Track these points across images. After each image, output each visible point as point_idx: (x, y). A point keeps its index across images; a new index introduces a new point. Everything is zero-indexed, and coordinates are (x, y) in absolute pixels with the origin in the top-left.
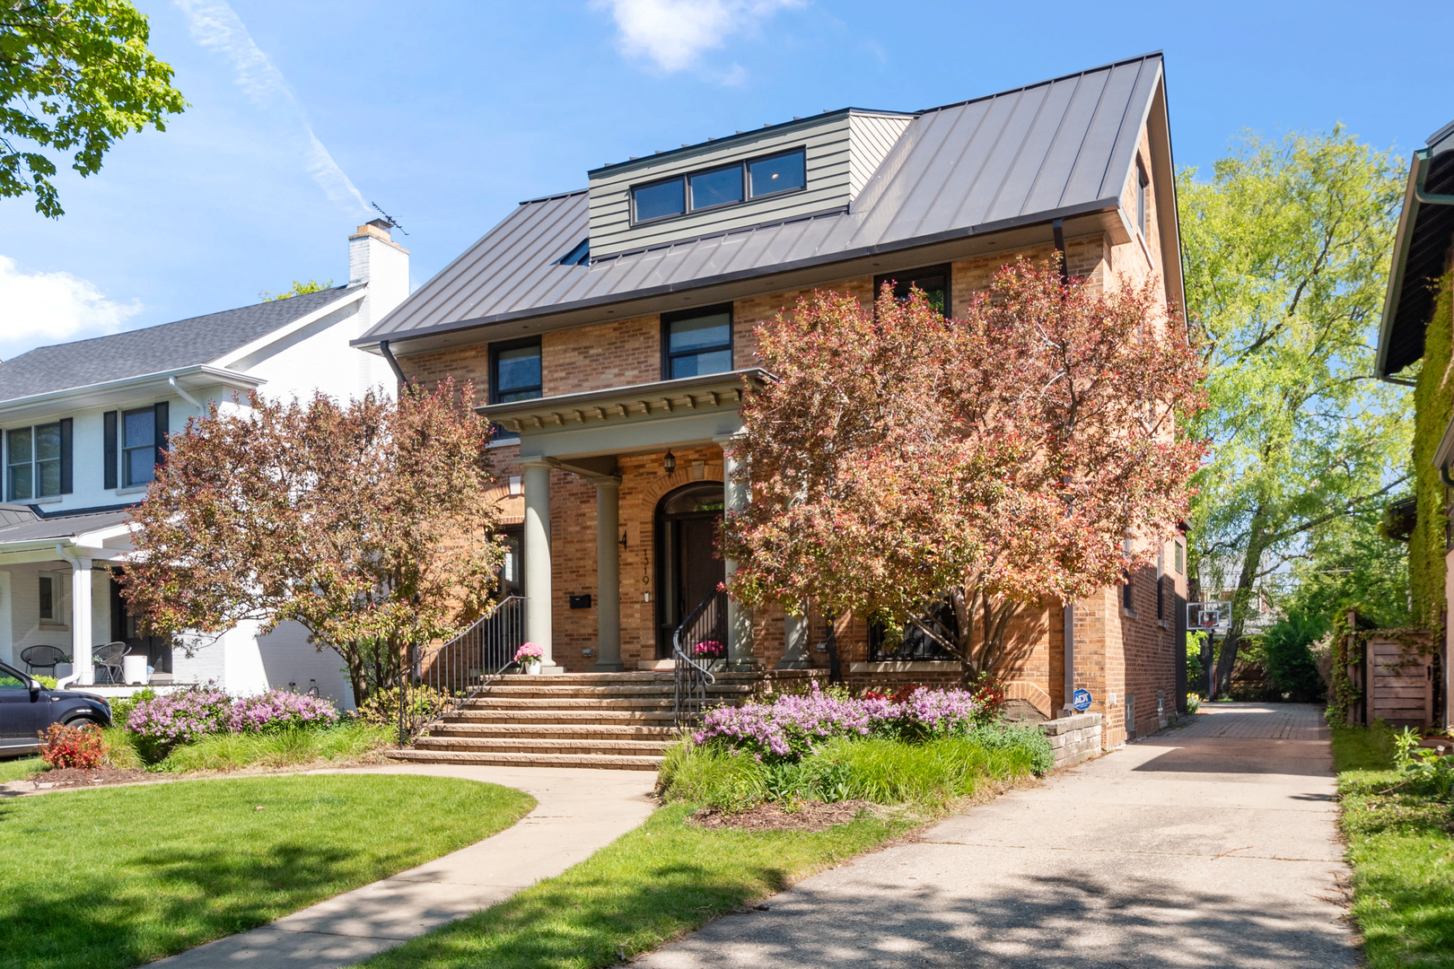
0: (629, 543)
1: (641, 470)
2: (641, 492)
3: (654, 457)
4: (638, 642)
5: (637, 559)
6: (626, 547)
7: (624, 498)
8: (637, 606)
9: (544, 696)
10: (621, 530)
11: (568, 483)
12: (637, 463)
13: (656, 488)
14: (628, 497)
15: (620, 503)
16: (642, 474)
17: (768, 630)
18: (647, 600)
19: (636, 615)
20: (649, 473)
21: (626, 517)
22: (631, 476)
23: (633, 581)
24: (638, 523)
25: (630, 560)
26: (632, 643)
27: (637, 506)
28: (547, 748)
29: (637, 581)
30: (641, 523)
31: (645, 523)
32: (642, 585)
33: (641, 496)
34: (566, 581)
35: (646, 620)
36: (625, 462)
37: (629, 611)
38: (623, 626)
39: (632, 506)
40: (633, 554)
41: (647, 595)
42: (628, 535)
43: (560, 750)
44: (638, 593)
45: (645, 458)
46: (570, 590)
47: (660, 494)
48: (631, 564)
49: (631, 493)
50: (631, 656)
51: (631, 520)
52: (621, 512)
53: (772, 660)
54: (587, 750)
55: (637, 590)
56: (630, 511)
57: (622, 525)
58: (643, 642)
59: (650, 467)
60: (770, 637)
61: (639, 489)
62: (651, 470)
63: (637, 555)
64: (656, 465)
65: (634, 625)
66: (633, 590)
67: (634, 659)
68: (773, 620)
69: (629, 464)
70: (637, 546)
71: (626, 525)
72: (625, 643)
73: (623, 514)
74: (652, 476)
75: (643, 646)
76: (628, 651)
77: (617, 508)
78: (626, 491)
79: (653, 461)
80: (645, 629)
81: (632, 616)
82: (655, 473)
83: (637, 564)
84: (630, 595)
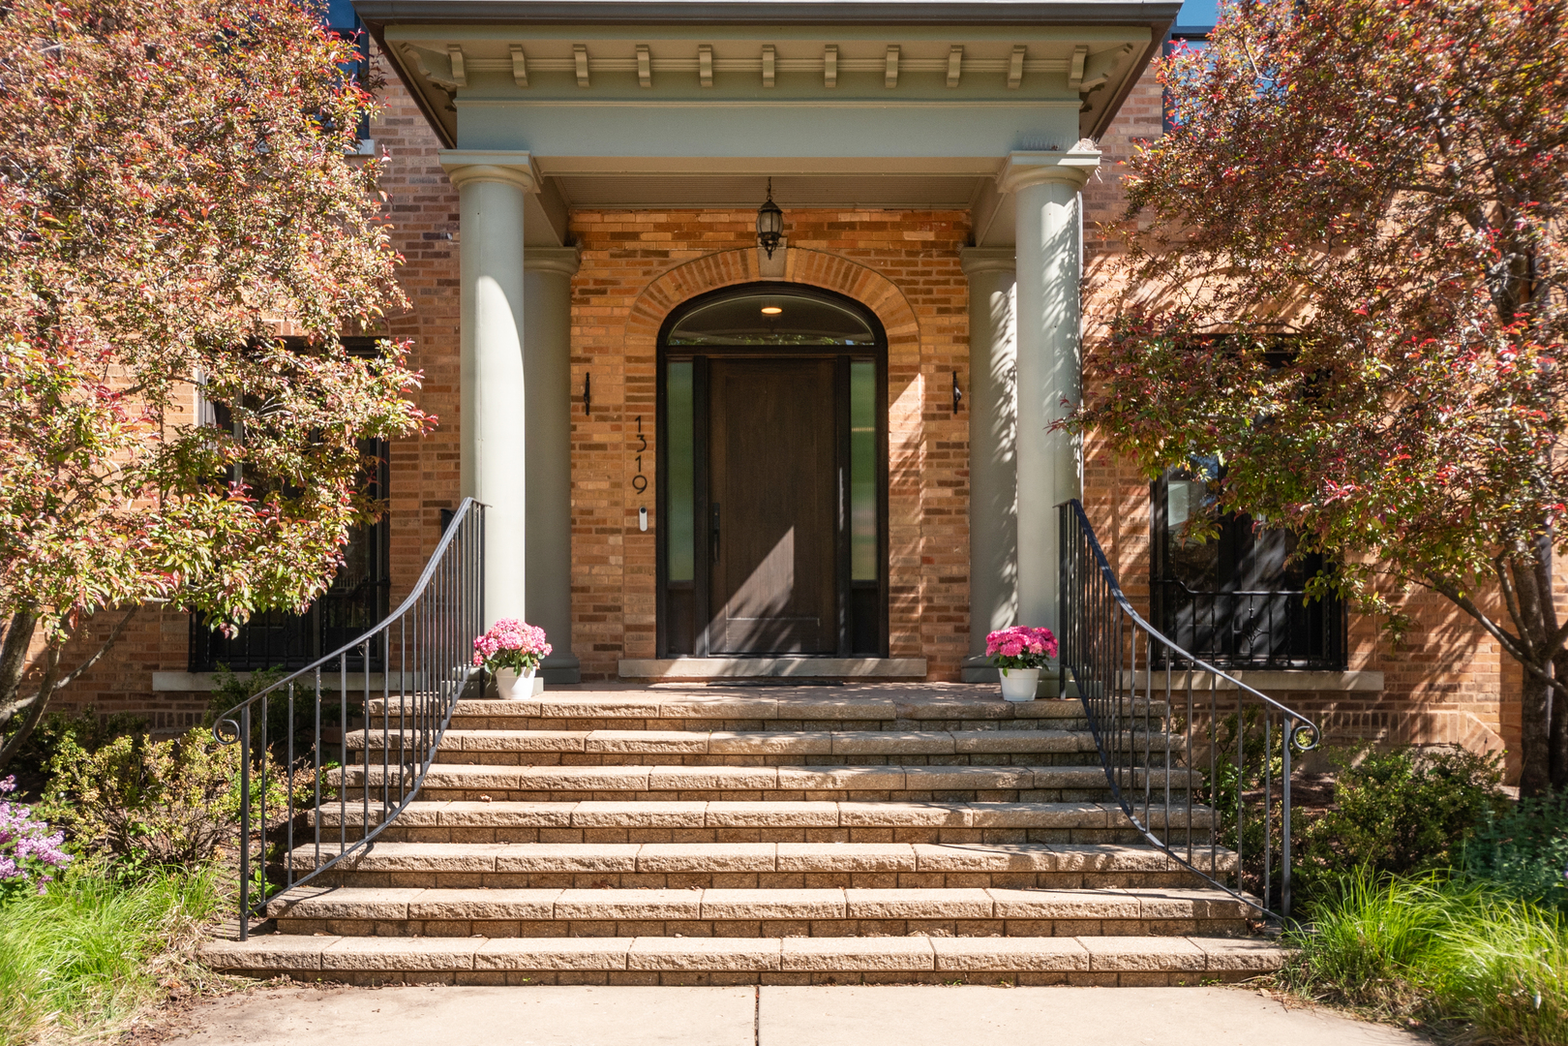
0: (597, 401)
1: (629, 245)
2: (630, 291)
3: (662, 218)
4: (617, 619)
5: (616, 437)
6: (588, 410)
7: (587, 302)
8: (615, 540)
9: (601, 758)
10: (577, 371)
11: (438, 255)
12: (618, 229)
13: (667, 285)
14: (594, 300)
15: (575, 311)
16: (632, 253)
17: (930, 600)
18: (644, 527)
19: (612, 560)
20: (647, 253)
21: (590, 342)
22: (604, 255)
23: (605, 485)
24: (618, 359)
25: (597, 438)
26: (603, 619)
27: (618, 320)
28: (763, 921)
29: (616, 485)
30: (629, 359)
31: (638, 360)
32: (629, 493)
33: (629, 301)
34: (427, 476)
35: (640, 570)
36: (591, 222)
37: (596, 550)
38: (579, 582)
39: (604, 321)
40: (607, 425)
41: (643, 517)
42: (595, 382)
43: (810, 926)
44: (618, 512)
45: (640, 218)
46: (439, 497)
47: (678, 299)
48: (601, 447)
49: (604, 292)
50: (597, 648)
51: (603, 350)
52: (576, 331)
53: (939, 662)
54: (899, 925)
55: (616, 504)
56: (601, 331)
57: (578, 360)
58: (630, 619)
59: (651, 239)
60: (935, 615)
61: (624, 285)
62: (653, 247)
63: (618, 428)
64: (669, 236)
65: (606, 581)
66: (604, 503)
67: (605, 655)
68: (942, 580)
69: (596, 229)
70: (617, 408)
71: (588, 360)
72: (582, 619)
73: (582, 337)
74: (655, 260)
75: (629, 628)
76: (590, 637)
77: (568, 322)
78: (591, 286)
79: (659, 227)
80: (636, 590)
81: (602, 560)
82: (665, 254)
83: (616, 446)
84: (597, 515)
